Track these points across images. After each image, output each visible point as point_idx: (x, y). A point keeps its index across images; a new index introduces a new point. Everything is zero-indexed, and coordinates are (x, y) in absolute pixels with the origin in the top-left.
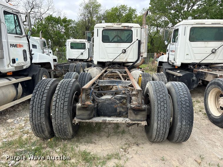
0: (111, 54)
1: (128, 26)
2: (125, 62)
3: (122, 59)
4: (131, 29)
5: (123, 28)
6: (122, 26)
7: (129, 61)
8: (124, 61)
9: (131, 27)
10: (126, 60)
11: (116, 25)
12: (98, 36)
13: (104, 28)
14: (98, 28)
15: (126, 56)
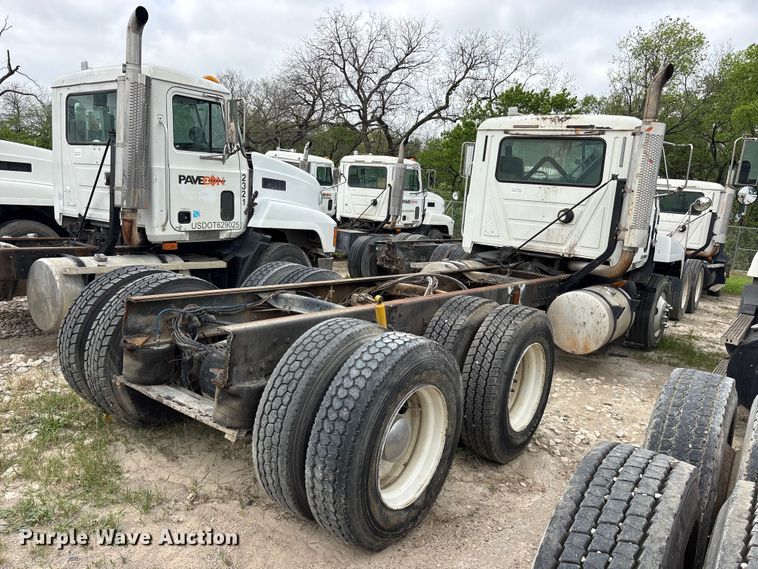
0: (518, 223)
1: (592, 126)
2: (566, 256)
3: (558, 243)
4: (601, 136)
5: (573, 133)
6: (568, 127)
7: (581, 252)
8: (562, 250)
9: (602, 131)
10: (572, 248)
11: (548, 121)
12: (484, 160)
13: (506, 132)
14: (489, 134)
15: (571, 233)
